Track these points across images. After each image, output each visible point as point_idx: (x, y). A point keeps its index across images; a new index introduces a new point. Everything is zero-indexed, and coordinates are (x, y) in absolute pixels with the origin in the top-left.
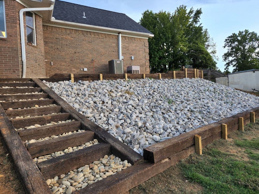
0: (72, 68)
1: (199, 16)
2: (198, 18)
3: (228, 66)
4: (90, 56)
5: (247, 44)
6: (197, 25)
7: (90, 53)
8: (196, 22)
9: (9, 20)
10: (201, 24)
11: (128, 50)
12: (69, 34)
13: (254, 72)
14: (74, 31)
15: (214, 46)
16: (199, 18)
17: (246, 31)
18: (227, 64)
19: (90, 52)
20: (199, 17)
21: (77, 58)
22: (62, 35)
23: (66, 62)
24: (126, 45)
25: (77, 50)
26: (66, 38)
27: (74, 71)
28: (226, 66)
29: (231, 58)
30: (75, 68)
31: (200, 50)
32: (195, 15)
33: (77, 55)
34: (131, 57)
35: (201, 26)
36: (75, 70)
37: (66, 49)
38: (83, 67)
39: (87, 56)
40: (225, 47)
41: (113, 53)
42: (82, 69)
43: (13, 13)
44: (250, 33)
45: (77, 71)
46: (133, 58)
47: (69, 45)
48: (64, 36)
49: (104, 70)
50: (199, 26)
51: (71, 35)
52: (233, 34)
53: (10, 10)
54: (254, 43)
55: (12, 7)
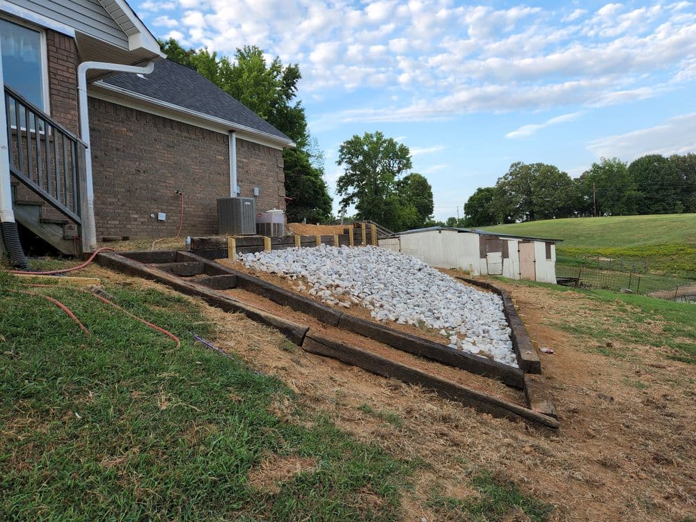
0: (131, 212)
1: (295, 83)
2: (292, 87)
3: (345, 206)
4: (171, 182)
5: (379, 161)
6: (290, 102)
7: (169, 175)
8: (289, 97)
9: (59, 87)
10: (299, 103)
11: (247, 172)
12: (123, 122)
13: (440, 232)
14: (134, 114)
15: (319, 159)
16: (295, 88)
17: (379, 135)
18: (344, 200)
19: (171, 173)
20: (293, 84)
21: (141, 185)
22: (107, 121)
23: (115, 196)
24: (243, 160)
25: (143, 164)
26: (116, 132)
27: (136, 220)
28: (342, 206)
29: (351, 190)
30: (137, 214)
31: (302, 166)
32: (284, 78)
33: (142, 177)
34: (253, 190)
35: (300, 107)
36: (136, 216)
37: (115, 160)
38: (156, 210)
39: (165, 182)
40: (340, 163)
41: (218, 177)
42: (152, 215)
43: (68, 70)
44: (385, 142)
45: (142, 220)
46: (257, 193)
47: (124, 151)
48: (112, 126)
49: (200, 219)
50: (295, 108)
51: (129, 123)
52: (354, 136)
53: (61, 62)
54: (392, 162)
55: (66, 54)
